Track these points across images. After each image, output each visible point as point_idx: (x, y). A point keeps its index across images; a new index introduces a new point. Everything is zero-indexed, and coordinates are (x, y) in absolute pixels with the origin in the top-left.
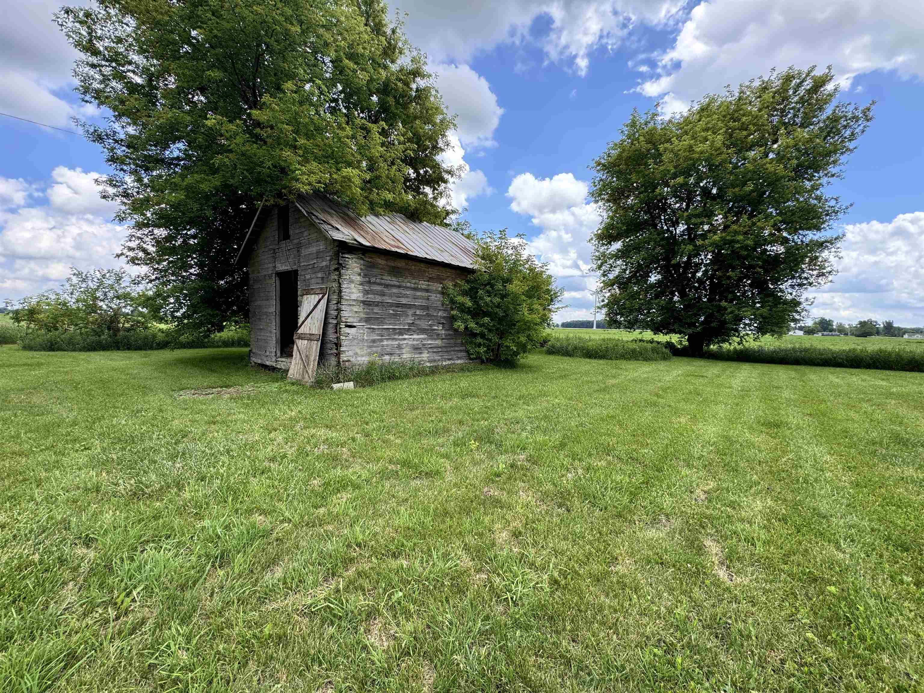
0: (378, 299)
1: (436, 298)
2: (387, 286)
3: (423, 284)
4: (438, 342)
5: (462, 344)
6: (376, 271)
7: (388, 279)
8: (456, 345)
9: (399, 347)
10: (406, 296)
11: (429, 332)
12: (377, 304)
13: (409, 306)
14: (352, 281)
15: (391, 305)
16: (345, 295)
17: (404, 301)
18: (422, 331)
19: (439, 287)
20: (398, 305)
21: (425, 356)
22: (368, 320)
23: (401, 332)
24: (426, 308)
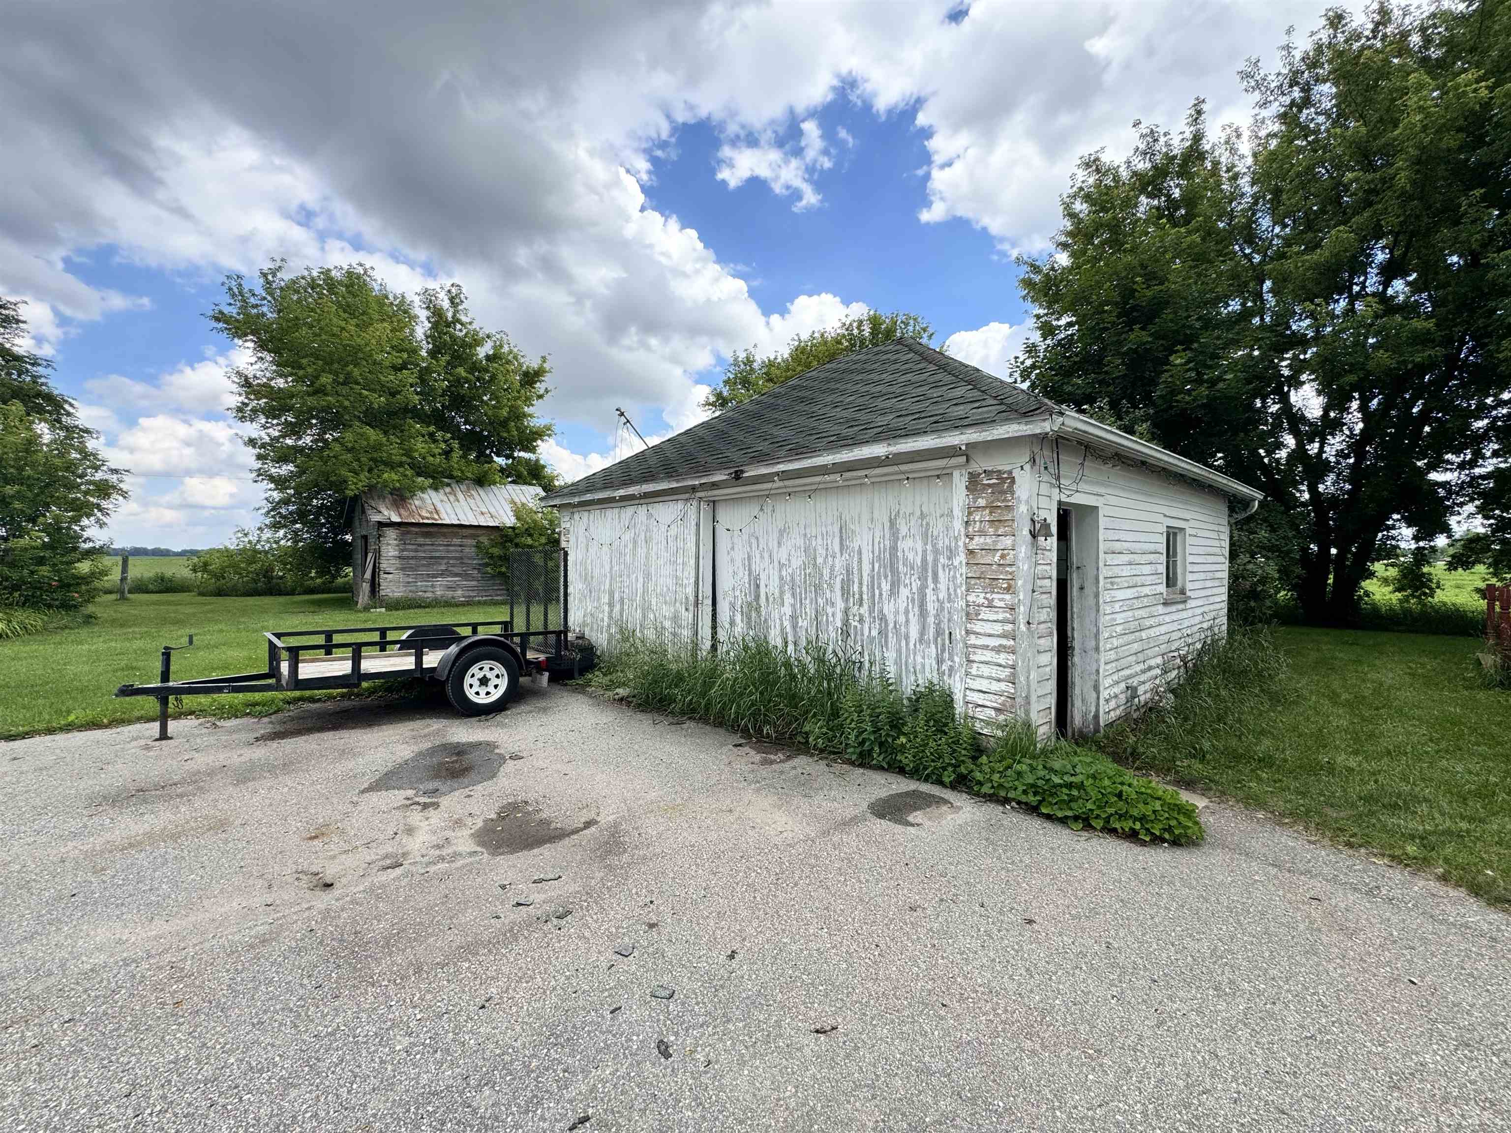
0: (412, 554)
1: (470, 551)
2: (420, 545)
3: (456, 541)
4: (474, 583)
5: (501, 584)
6: (409, 536)
7: (421, 540)
8: (494, 585)
9: (433, 586)
10: (437, 551)
11: (465, 576)
12: (412, 558)
13: (443, 558)
14: (388, 544)
15: (425, 558)
16: (383, 553)
17: (438, 554)
18: (456, 575)
19: (474, 542)
20: (431, 558)
21: (459, 592)
22: (403, 569)
23: (434, 576)
24: (461, 558)
